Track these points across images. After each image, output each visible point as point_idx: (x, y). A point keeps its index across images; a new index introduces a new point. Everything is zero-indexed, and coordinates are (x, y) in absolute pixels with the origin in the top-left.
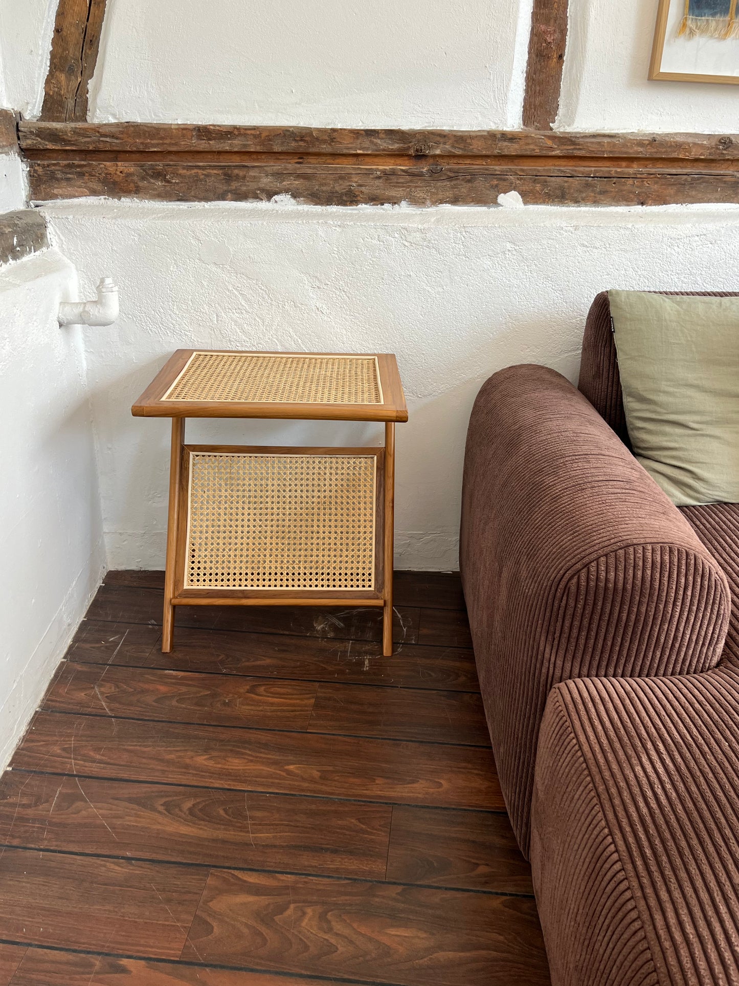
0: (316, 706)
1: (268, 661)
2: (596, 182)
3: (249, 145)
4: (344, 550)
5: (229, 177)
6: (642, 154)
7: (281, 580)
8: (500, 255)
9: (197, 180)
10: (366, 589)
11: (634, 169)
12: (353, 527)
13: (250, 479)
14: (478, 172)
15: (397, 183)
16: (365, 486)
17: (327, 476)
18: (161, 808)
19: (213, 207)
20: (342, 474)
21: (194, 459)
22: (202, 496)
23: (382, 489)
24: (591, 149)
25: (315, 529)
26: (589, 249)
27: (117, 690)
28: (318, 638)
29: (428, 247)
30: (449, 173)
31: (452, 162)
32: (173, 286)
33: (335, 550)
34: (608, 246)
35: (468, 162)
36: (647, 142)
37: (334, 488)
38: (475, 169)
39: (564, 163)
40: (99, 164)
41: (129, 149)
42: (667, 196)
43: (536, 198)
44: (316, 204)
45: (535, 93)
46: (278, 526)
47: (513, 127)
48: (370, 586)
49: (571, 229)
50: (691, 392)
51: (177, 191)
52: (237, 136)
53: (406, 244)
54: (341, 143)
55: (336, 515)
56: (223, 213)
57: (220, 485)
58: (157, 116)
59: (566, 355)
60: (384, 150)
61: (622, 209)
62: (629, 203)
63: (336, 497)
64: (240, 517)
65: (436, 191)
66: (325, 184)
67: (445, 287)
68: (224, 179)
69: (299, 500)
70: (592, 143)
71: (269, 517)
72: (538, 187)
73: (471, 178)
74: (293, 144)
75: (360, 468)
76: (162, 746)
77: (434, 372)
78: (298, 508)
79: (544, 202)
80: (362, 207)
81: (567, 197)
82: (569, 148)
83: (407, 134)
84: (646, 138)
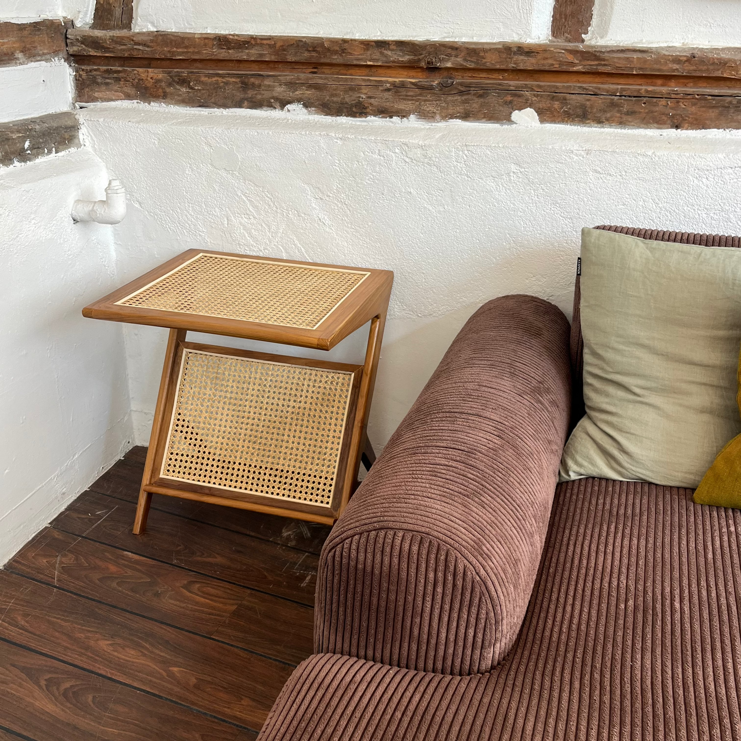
0: (235, 614)
2: (622, 101)
3: (264, 55)
4: (309, 463)
5: (246, 85)
6: (678, 71)
7: (247, 483)
8: (504, 177)
9: (216, 87)
10: (324, 505)
11: (669, 88)
13: (233, 381)
14: (492, 87)
15: (407, 96)
16: (339, 402)
17: (305, 388)
18: (43, 683)
19: (230, 114)
20: (319, 387)
21: (186, 355)
22: (189, 392)
23: (354, 408)
24: (618, 65)
25: (286, 438)
26: (602, 176)
27: (75, 562)
28: (279, 544)
29: (428, 164)
30: (460, 87)
32: (188, 188)
33: (301, 462)
34: (624, 174)
35: (484, 76)
36: (685, 59)
37: (309, 400)
38: (490, 84)
39: (591, 79)
40: (133, 70)
41: (158, 57)
42: (707, 119)
43: (554, 116)
44: (327, 114)
45: (565, 2)
46: (251, 430)
47: (539, 38)
48: (328, 503)
49: (583, 153)
50: (640, 353)
51: (199, 97)
52: (254, 45)
53: (407, 160)
54: (351, 54)
56: (239, 119)
57: (206, 383)
58: (189, 24)
60: (394, 62)
61: (651, 132)
62: (661, 126)
63: (310, 409)
64: (219, 417)
65: (446, 105)
66: (336, 95)
67: (446, 207)
68: (241, 87)
69: (275, 407)
70: (619, 58)
72: (556, 105)
73: (483, 93)
74: (306, 54)
75: (337, 384)
76: (80, 624)
77: (434, 292)
78: (273, 416)
79: (562, 121)
80: (371, 118)
81: (589, 117)
82: (593, 63)
83: (418, 45)
84: (684, 54)
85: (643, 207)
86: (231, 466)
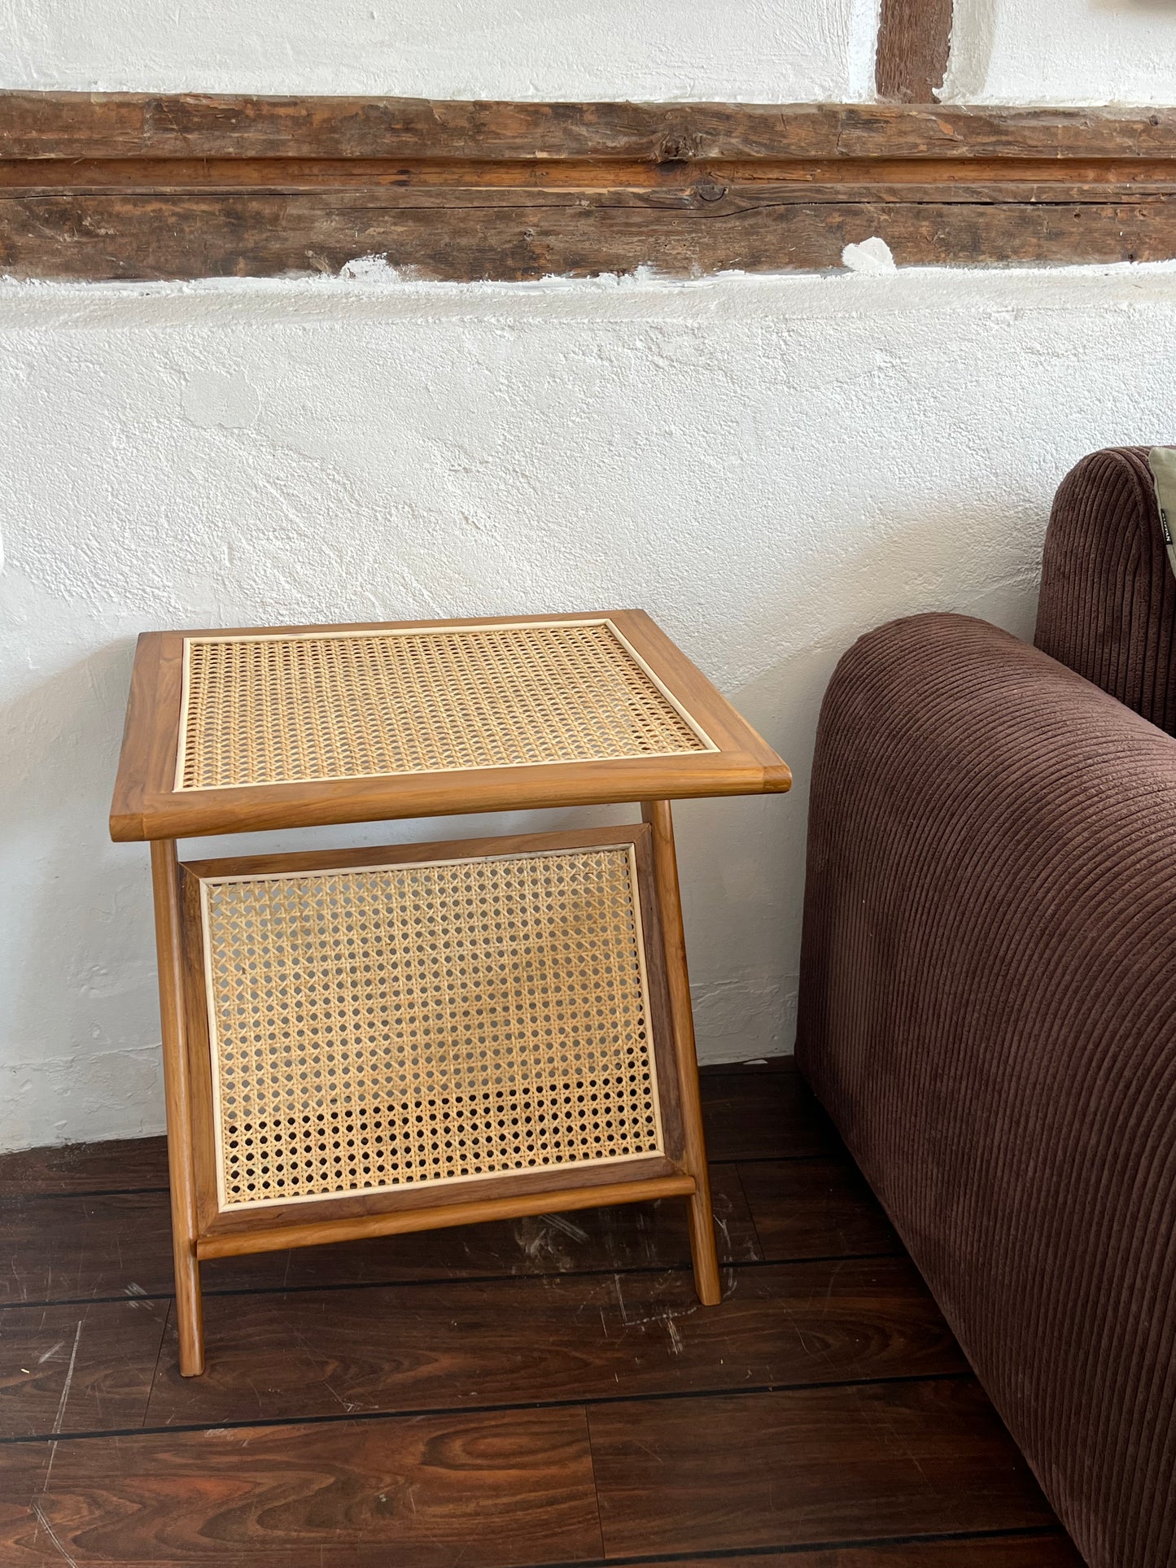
1: (445, 1363)
2: (1041, 213)
3: (284, 143)
4: (585, 1070)
5: (239, 218)
6: (1132, 151)
7: (450, 1159)
8: (861, 379)
9: (158, 227)
10: (646, 1154)
11: (1113, 183)
12: (600, 1013)
13: (350, 928)
14: (802, 197)
15: (627, 225)
16: (615, 915)
17: (528, 902)
19: (203, 292)
20: (561, 893)
21: (210, 894)
22: (240, 982)
23: (655, 920)
24: (1030, 142)
25: (514, 1027)
26: (1042, 359)
27: (97, 1513)
29: (707, 367)
30: (738, 201)
31: (740, 175)
32: (120, 483)
33: (565, 1072)
34: (1081, 351)
35: (775, 176)
36: (1140, 127)
37: (545, 927)
38: (794, 191)
39: (974, 174)
43: (921, 251)
44: (446, 278)
45: (900, 23)
46: (427, 1032)
47: (860, 96)
48: (653, 1147)
49: (1008, 316)
51: (112, 255)
52: (254, 120)
53: (661, 362)
54: (497, 135)
55: (558, 989)
56: (231, 305)
57: (280, 949)
58: (45, 74)
59: (996, 586)
60: (595, 151)
61: (1091, 271)
62: (1107, 257)
63: (554, 948)
64: (336, 1021)
65: (711, 241)
66: (465, 232)
67: (745, 455)
68: (227, 224)
69: (468, 964)
70: (1034, 129)
71: (405, 1014)
72: (925, 228)
73: (787, 209)
74: (388, 139)
75: (599, 876)
77: (723, 642)
78: (471, 985)
79: (937, 261)
80: (551, 280)
81: (983, 248)
82: (986, 140)
83: (646, 112)
84: (1138, 119)
85: (1113, 413)
86: (397, 1130)
